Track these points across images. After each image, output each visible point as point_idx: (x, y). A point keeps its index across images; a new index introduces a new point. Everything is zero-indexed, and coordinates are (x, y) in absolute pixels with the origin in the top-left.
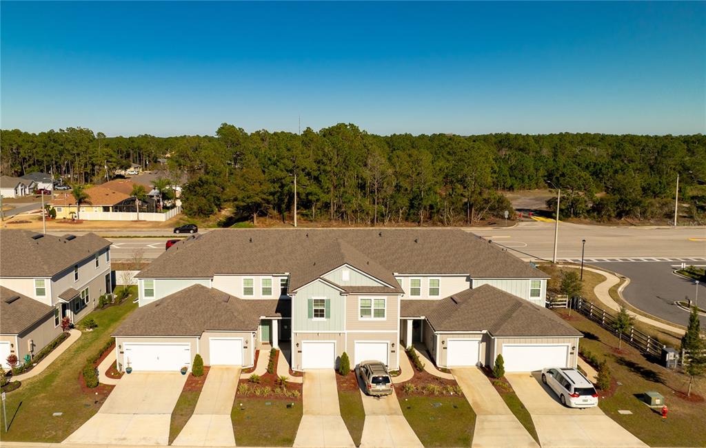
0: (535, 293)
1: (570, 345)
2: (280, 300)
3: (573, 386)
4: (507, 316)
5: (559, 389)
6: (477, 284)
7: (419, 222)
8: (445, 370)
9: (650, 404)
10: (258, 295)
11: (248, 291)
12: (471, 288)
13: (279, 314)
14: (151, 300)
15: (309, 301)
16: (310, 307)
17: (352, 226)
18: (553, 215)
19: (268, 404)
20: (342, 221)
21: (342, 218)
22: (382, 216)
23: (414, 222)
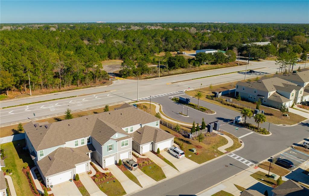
0: (157, 125)
1: (172, 140)
2: (87, 145)
3: (180, 153)
4: (156, 135)
5: (175, 154)
6: (143, 126)
7: (77, 85)
8: (143, 155)
9: (193, 152)
10: (80, 145)
11: (77, 145)
12: (141, 127)
13: (91, 151)
14: (43, 157)
15: (108, 146)
16: (108, 148)
17: (51, 90)
18: (122, 76)
19: (108, 183)
20: (46, 89)
21: (47, 87)
22: (63, 84)
23: (75, 85)
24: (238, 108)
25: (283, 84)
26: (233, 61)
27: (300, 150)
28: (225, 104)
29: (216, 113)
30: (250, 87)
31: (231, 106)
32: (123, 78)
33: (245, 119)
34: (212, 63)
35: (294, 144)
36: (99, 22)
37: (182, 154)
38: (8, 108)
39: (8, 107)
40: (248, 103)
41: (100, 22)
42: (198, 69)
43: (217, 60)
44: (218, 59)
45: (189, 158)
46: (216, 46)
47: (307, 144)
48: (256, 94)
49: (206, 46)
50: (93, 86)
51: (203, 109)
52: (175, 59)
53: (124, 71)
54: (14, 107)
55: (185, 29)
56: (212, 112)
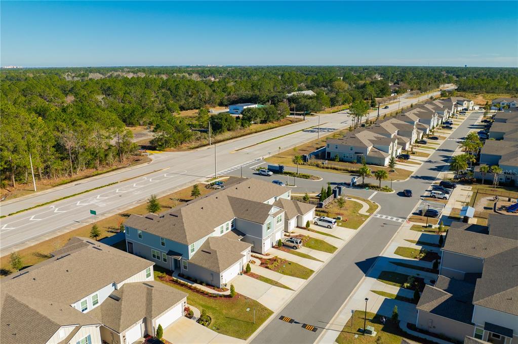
1: (314, 210)
2: (233, 230)
3: (333, 222)
4: (297, 207)
5: (326, 224)
6: (278, 199)
7: (96, 168)
8: (292, 233)
9: (340, 219)
10: (225, 232)
11: (222, 232)
12: (276, 201)
13: (241, 236)
14: (194, 253)
16: (267, 227)
17: (58, 181)
18: (157, 149)
19: (284, 266)
20: (49, 179)
21: (49, 176)
22: (75, 168)
23: (93, 168)
24: (340, 170)
25: (375, 137)
26: (283, 116)
27: (431, 200)
28: (323, 168)
29: (322, 179)
30: (344, 144)
31: (331, 168)
32: (160, 150)
33: (364, 178)
34: (264, 122)
35: (421, 196)
36: (8, 67)
37: (335, 222)
38: (18, 214)
39: (17, 212)
40: (345, 163)
41: (10, 67)
42: (249, 131)
43: (268, 116)
44: (270, 116)
45: (341, 226)
46: (250, 98)
47: (434, 193)
48: (353, 152)
49: (236, 99)
50: (120, 167)
51: (306, 176)
52: (221, 119)
53: (160, 140)
54: (29, 211)
55: (183, 76)
56: (318, 178)
